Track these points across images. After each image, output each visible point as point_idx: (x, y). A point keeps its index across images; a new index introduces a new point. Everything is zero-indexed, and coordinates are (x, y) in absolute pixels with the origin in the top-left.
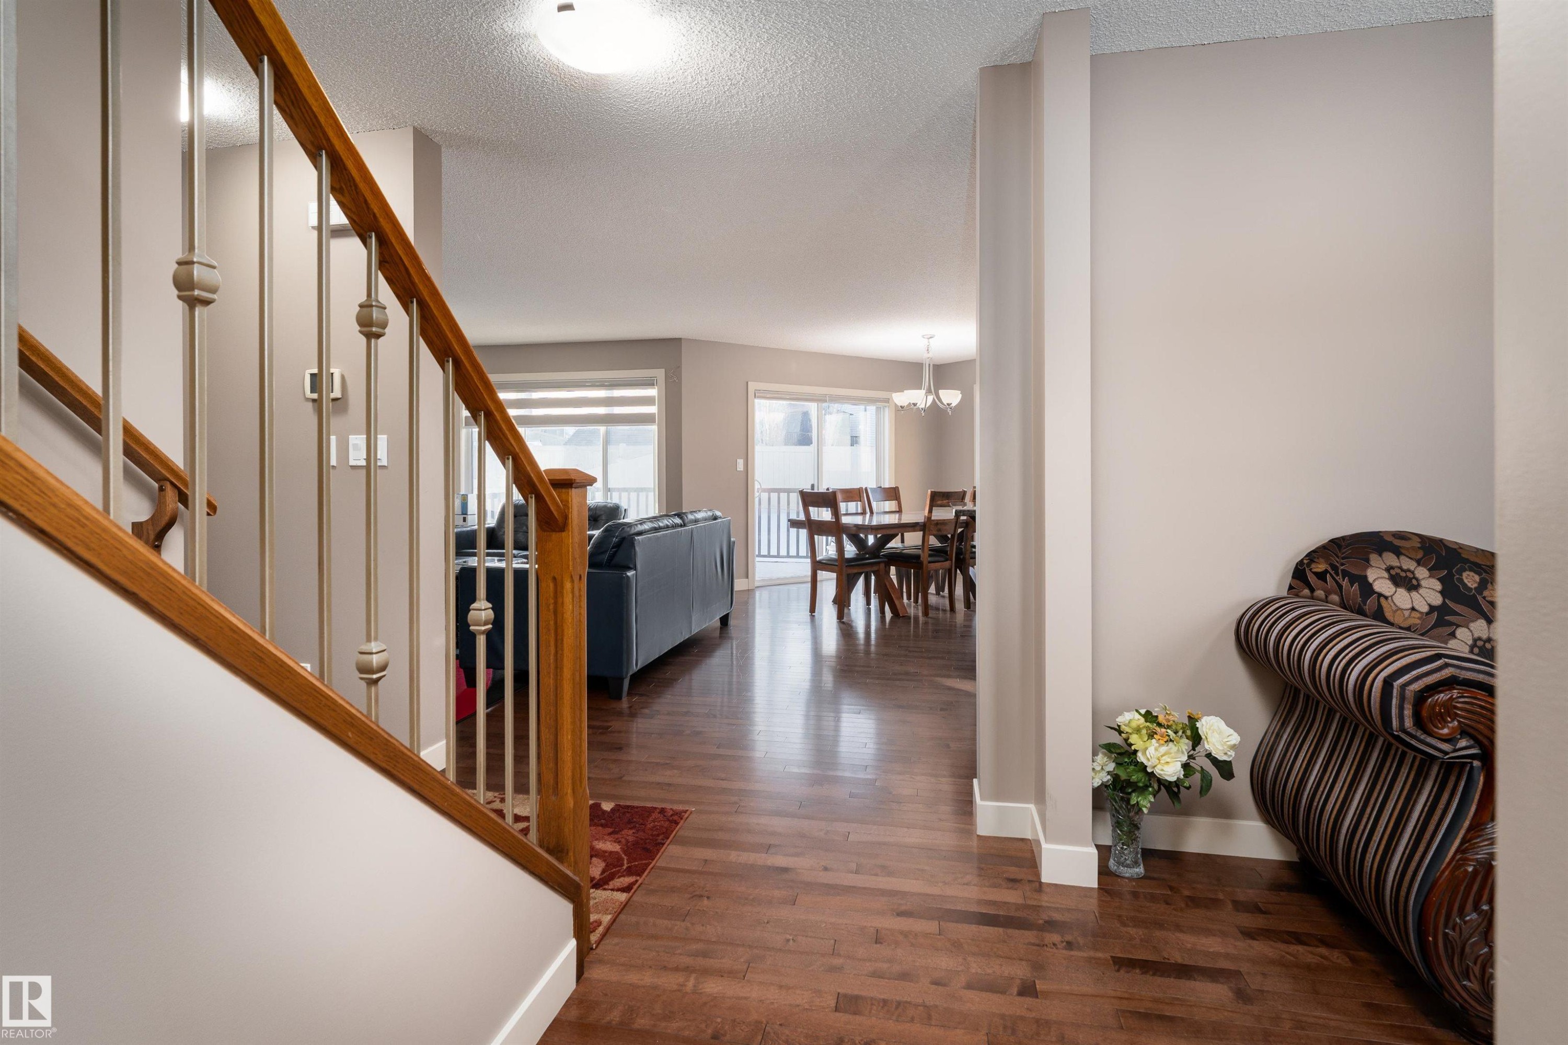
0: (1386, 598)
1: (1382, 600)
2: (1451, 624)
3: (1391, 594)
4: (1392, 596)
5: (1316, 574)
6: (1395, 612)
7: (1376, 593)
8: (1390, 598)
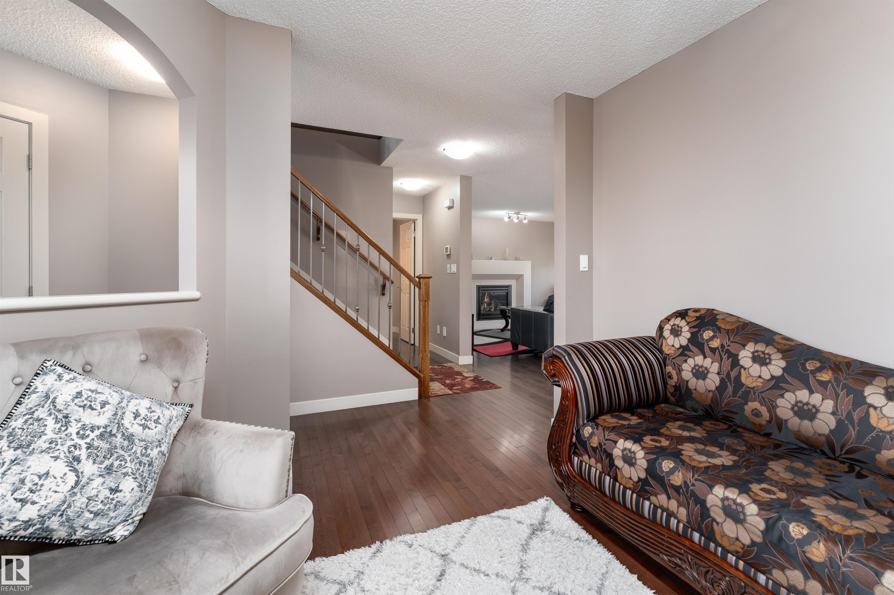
0: (745, 369)
1: (742, 370)
2: (783, 389)
3: (749, 367)
4: (748, 368)
5: (710, 348)
6: (747, 377)
7: (740, 365)
8: (747, 369)
